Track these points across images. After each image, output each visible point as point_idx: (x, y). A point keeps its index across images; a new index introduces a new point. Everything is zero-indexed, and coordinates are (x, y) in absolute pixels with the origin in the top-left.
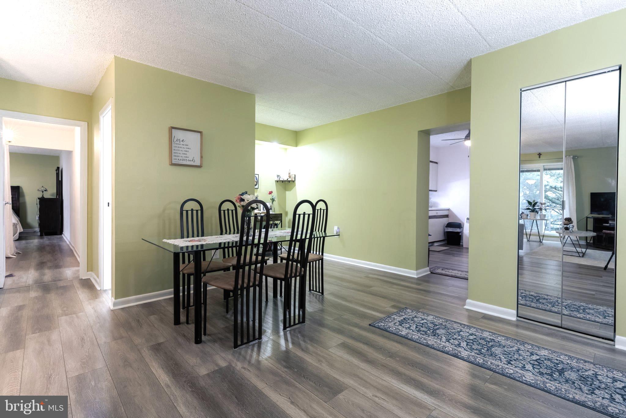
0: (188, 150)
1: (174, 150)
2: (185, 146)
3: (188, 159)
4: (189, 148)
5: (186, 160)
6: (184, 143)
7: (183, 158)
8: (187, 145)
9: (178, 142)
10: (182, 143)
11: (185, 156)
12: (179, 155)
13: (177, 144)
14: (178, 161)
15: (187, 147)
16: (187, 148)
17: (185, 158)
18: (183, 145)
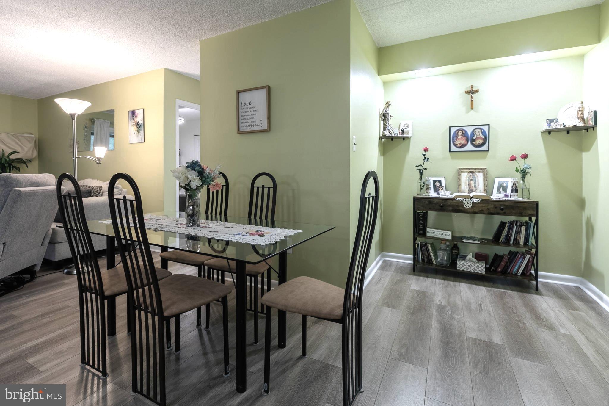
0: (254, 113)
1: (242, 116)
2: (252, 109)
3: (255, 123)
4: (256, 111)
5: (253, 125)
6: (251, 106)
7: (250, 124)
8: (254, 107)
9: (245, 107)
10: (249, 106)
11: (252, 120)
12: (246, 121)
13: (244, 109)
14: (246, 128)
15: (254, 109)
16: (254, 111)
17: (252, 124)
18: (250, 108)
